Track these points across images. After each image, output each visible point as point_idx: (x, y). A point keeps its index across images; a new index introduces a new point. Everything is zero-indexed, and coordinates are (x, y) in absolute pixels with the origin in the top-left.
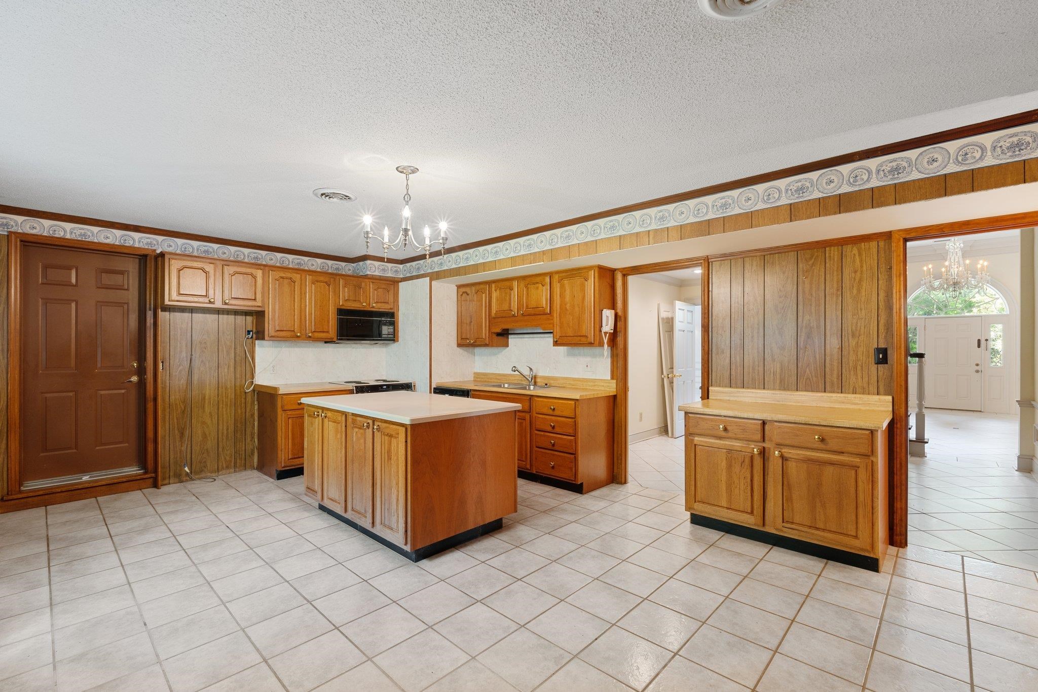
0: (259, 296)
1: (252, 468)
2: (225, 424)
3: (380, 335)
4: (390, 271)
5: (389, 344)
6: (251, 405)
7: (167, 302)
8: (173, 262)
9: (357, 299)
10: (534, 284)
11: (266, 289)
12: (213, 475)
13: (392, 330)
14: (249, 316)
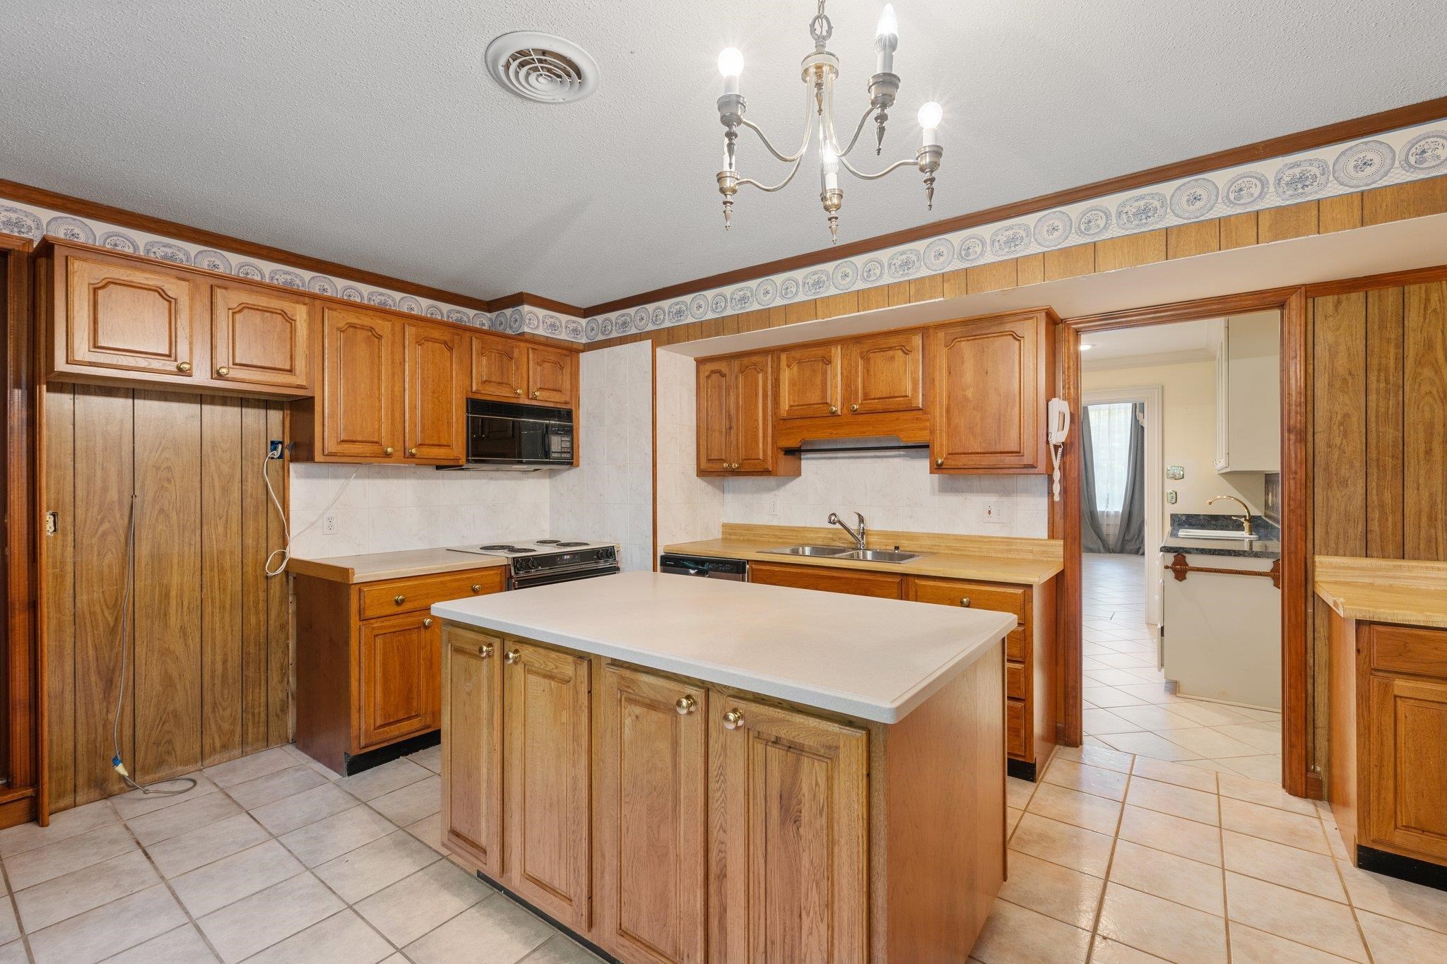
0: (300, 364)
1: (284, 741)
2: (218, 650)
3: (547, 453)
4: (565, 328)
5: (558, 470)
6: (281, 604)
7: (60, 365)
8: (76, 265)
9: (505, 380)
10: (883, 350)
11: (318, 348)
12: (190, 768)
13: (568, 444)
14: (274, 408)
